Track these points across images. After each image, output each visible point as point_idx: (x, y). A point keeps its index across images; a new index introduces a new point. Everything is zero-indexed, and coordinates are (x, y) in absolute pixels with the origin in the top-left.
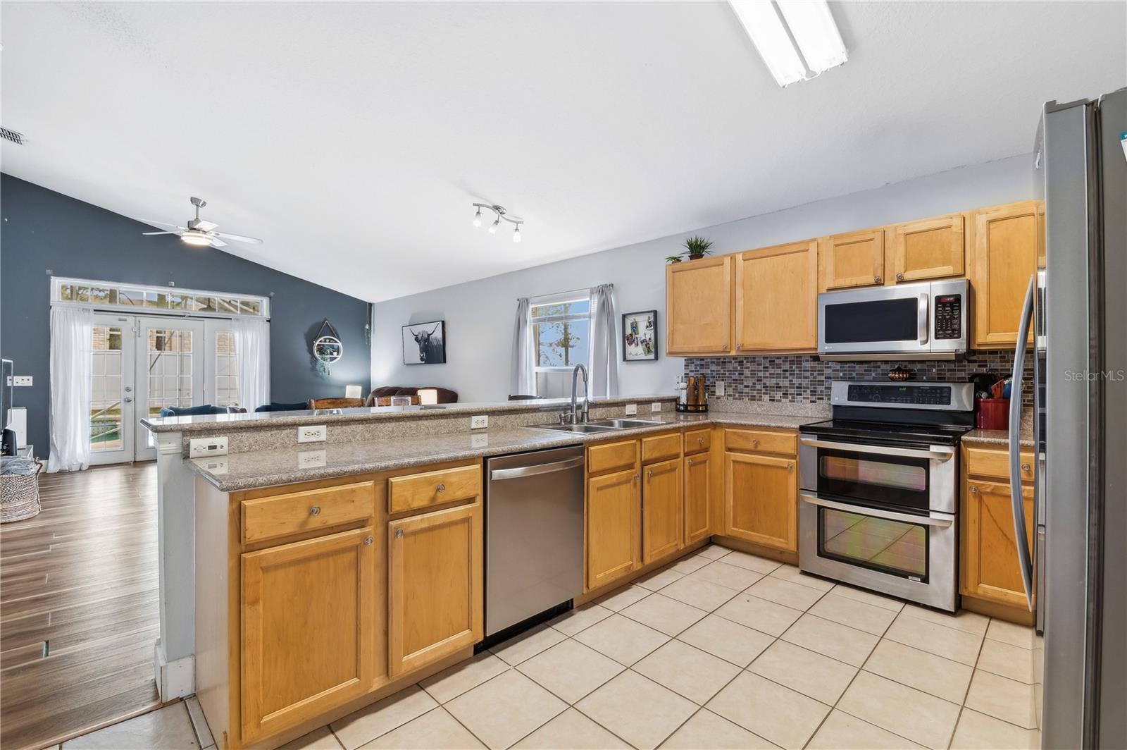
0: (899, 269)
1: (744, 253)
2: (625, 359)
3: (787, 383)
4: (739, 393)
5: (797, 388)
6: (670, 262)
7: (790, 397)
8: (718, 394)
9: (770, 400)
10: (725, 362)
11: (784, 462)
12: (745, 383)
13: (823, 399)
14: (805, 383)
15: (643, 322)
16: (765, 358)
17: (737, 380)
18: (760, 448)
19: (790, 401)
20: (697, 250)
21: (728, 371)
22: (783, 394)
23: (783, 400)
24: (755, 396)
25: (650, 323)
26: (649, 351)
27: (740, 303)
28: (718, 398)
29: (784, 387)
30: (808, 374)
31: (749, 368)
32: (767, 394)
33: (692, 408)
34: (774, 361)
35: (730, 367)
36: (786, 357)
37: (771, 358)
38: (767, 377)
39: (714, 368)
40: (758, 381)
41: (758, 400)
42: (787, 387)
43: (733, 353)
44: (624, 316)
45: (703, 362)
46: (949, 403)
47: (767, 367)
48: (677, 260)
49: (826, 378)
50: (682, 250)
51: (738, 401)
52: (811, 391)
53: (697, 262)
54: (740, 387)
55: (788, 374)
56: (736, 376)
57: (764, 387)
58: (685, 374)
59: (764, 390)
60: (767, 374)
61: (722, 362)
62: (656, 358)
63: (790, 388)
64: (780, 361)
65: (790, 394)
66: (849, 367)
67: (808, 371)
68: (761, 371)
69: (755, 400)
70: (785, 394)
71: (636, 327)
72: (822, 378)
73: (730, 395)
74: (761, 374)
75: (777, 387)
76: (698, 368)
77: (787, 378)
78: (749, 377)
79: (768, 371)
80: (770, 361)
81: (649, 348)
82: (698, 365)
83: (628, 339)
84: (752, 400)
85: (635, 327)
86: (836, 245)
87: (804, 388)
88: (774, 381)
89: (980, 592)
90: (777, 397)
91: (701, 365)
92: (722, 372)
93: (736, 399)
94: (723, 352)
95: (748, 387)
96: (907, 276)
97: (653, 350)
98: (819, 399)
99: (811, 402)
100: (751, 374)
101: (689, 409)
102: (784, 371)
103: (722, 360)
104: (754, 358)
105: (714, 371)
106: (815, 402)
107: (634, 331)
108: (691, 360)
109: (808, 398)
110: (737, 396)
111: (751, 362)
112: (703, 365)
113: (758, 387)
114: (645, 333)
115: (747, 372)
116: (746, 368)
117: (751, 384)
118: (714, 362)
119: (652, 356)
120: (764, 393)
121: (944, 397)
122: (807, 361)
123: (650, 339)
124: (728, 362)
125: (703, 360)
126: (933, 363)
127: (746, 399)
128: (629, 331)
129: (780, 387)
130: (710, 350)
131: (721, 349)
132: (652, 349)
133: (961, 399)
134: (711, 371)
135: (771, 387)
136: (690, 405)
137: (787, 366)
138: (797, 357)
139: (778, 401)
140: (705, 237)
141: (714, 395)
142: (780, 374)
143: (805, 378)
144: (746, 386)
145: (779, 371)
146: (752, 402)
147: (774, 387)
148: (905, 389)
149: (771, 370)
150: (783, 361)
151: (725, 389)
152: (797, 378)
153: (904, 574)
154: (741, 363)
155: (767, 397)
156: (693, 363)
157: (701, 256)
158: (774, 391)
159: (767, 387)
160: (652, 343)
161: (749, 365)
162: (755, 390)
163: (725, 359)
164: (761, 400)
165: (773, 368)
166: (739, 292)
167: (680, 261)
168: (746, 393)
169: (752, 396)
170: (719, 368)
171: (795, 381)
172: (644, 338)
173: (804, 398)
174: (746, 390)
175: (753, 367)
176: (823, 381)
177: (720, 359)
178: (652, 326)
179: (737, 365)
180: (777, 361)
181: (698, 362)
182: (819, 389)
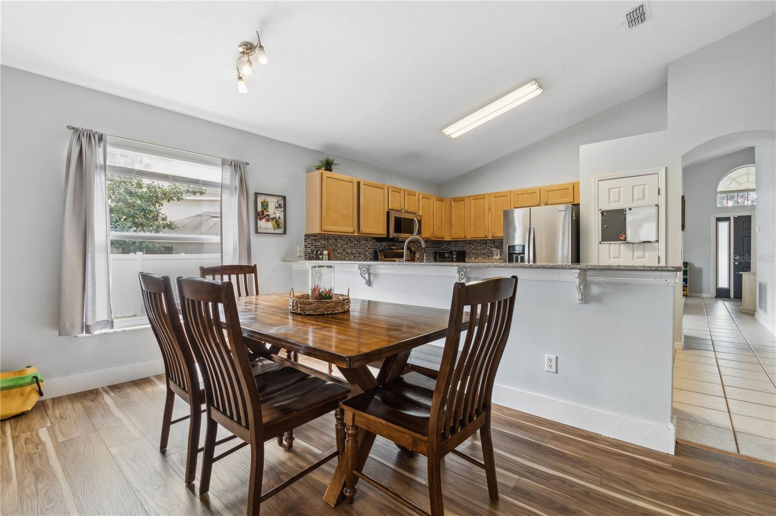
0: (406, 207)
1: (363, 181)
2: (257, 232)
3: (355, 251)
12: (338, 252)
14: (362, 250)
15: (272, 203)
20: (328, 165)
25: (280, 205)
26: (278, 226)
27: (362, 207)
29: (354, 253)
31: (340, 242)
32: (348, 257)
35: (331, 241)
38: (348, 248)
40: (344, 250)
44: (256, 194)
45: (316, 238)
53: (329, 173)
54: (336, 253)
55: (356, 246)
56: (334, 247)
57: (346, 253)
58: (305, 245)
59: (346, 255)
60: (348, 246)
61: (327, 239)
62: (285, 233)
63: (357, 254)
65: (357, 257)
68: (345, 244)
71: (267, 206)
74: (345, 246)
75: (351, 253)
76: (313, 241)
77: (355, 248)
78: (339, 248)
79: (348, 244)
81: (278, 224)
82: (313, 240)
84: (341, 260)
85: (265, 205)
86: (391, 190)
88: (351, 250)
90: (351, 258)
91: (315, 240)
92: (327, 245)
94: (353, 233)
95: (339, 253)
96: (408, 210)
100: (341, 246)
102: (354, 245)
103: (326, 237)
104: (342, 237)
107: (265, 209)
108: (308, 236)
110: (334, 258)
111: (341, 239)
112: (316, 240)
113: (344, 253)
114: (272, 210)
115: (339, 245)
117: (341, 252)
119: (282, 231)
120: (346, 257)
123: (279, 218)
125: (316, 236)
128: (260, 209)
131: (352, 231)
132: (281, 226)
143: (362, 248)
145: (352, 245)
152: (359, 248)
155: (347, 259)
156: (310, 238)
157: (331, 170)
158: (350, 255)
159: (348, 253)
160: (282, 221)
162: (342, 255)
164: (345, 260)
165: (350, 243)
166: (362, 201)
168: (338, 257)
170: (325, 242)
171: (358, 250)
172: (274, 216)
174: (339, 255)
175: (342, 242)
177: (325, 236)
178: (282, 208)
179: (334, 241)
180: (351, 240)
181: (313, 238)
182: (367, 253)
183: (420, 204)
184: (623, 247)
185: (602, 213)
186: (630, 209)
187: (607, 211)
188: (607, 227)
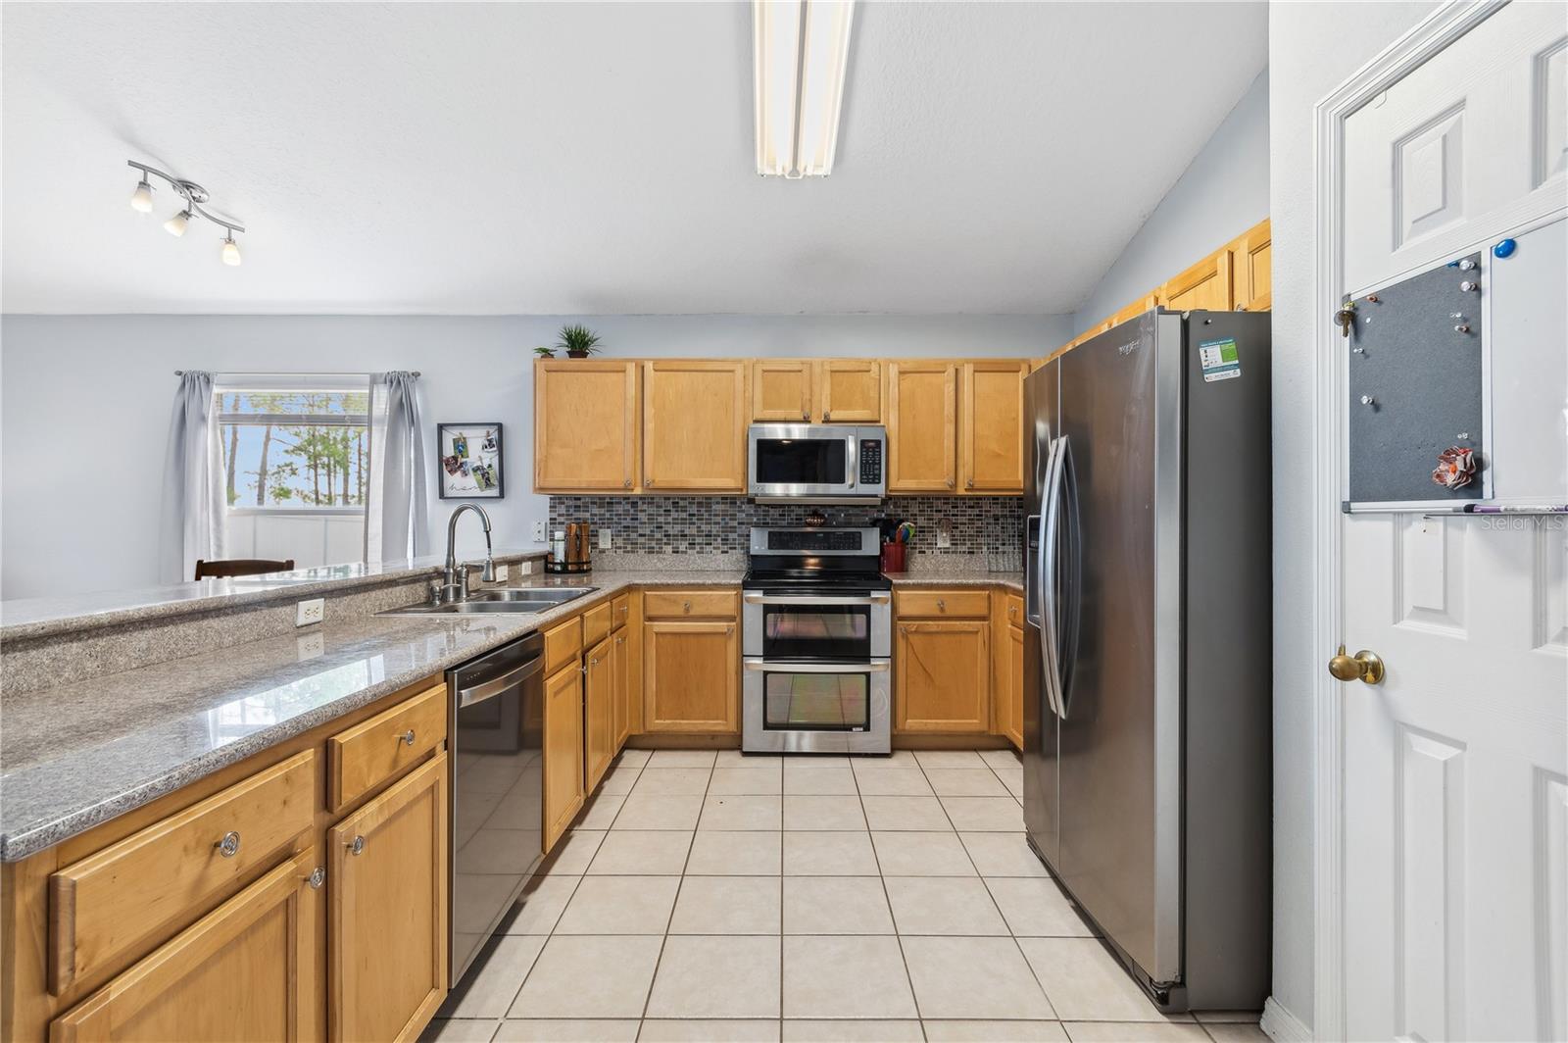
0: (826, 408)
1: (656, 361)
2: (442, 496)
3: (694, 531)
4: (632, 544)
5: (706, 536)
6: (539, 355)
7: (698, 547)
8: (601, 546)
9: (673, 552)
10: (612, 503)
11: (722, 626)
12: (640, 531)
13: (735, 548)
14: (715, 529)
15: (476, 441)
16: (667, 498)
17: (629, 527)
18: (692, 613)
19: (698, 552)
20: (578, 345)
21: (616, 515)
22: (690, 544)
23: (689, 551)
24: (653, 548)
25: (490, 441)
26: (488, 484)
27: (649, 426)
28: (603, 551)
29: (690, 535)
30: (719, 519)
31: (645, 511)
32: (669, 544)
33: (575, 568)
34: (678, 503)
35: (620, 509)
36: (694, 499)
37: (675, 498)
38: (669, 523)
39: (596, 510)
40: (657, 527)
41: (658, 552)
42: (694, 535)
43: (638, 491)
44: (441, 427)
45: (578, 503)
46: (860, 548)
47: (669, 511)
48: (546, 353)
49: (739, 523)
50: (555, 341)
51: (631, 556)
52: (722, 540)
53: (577, 362)
54: (634, 536)
55: (694, 519)
56: (628, 522)
57: (665, 536)
58: (551, 519)
59: (665, 540)
60: (670, 519)
61: (608, 503)
62: (502, 495)
63: (698, 536)
64: (686, 503)
65: (699, 544)
66: (764, 511)
67: (719, 515)
68: (661, 515)
69: (653, 552)
70: (692, 544)
71: (465, 446)
72: (735, 524)
73: (620, 548)
74: (661, 519)
75: (682, 536)
76: (572, 511)
77: (694, 524)
78: (645, 523)
79: (670, 515)
80: (673, 503)
81: (488, 479)
82: (570, 507)
83: (451, 464)
84: (649, 552)
85: (461, 446)
86: (764, 371)
87: (715, 536)
88: (678, 528)
89: (907, 727)
90: (682, 548)
91: (575, 507)
92: (607, 515)
93: (628, 552)
94: (626, 489)
95: (644, 535)
96: (833, 417)
97: (496, 483)
98: (731, 548)
99: (722, 552)
100: (648, 519)
101: (570, 568)
102: (690, 515)
103: (608, 500)
104: (652, 498)
105: (596, 515)
106: (727, 552)
107: (460, 451)
108: (560, 498)
109: (719, 548)
110: (629, 548)
111: (649, 503)
112: (580, 507)
113: (658, 535)
114: (478, 454)
115: (643, 517)
116: (641, 511)
117: (648, 532)
118: (595, 503)
119: (495, 492)
120: (665, 544)
121: (855, 541)
122: (718, 503)
123: (490, 466)
124: (617, 503)
125: (579, 499)
126: (841, 508)
127: (642, 552)
128: (449, 451)
129: (686, 536)
130: (605, 486)
131: (622, 486)
132: (495, 481)
133: (871, 543)
134: (591, 515)
135: (674, 536)
136: (571, 564)
137: (694, 509)
138: (706, 498)
139: (682, 552)
140: (591, 329)
141: (596, 548)
142: (686, 519)
143: (715, 523)
144: (641, 535)
145: (684, 515)
146: (651, 555)
147: (677, 536)
148: (822, 535)
149: (674, 515)
150: (690, 503)
151: (612, 540)
152: (706, 524)
153: (848, 728)
154: (634, 504)
155: (669, 549)
156: (563, 503)
157: (584, 355)
158: (678, 540)
159: (669, 535)
160: (494, 472)
161: (645, 507)
162: (653, 540)
163: (611, 498)
164: (661, 553)
165: (677, 511)
166: (649, 411)
167: (552, 356)
168: (641, 544)
169: (649, 548)
170: (602, 511)
171: (703, 527)
172: (479, 464)
173: (714, 548)
174: (641, 540)
175: (652, 510)
176: (735, 527)
177: (604, 498)
178: (494, 446)
179: (629, 507)
180: (681, 503)
181: (571, 503)
182: (732, 536)
183: (894, 391)
185: (1350, 319)
186: (1508, 249)
188: (1376, 406)
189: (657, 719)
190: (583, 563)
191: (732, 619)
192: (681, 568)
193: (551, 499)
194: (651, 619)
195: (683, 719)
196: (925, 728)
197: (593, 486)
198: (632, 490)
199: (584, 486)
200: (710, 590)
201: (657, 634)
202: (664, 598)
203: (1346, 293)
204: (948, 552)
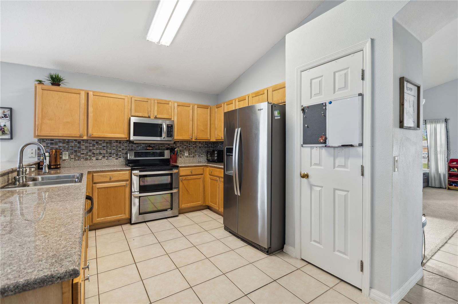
0: (156, 114)
1: (93, 92)
3: (105, 152)
4: (78, 157)
5: (110, 153)
6: (37, 83)
7: (106, 158)
8: (64, 158)
9: (96, 159)
10: (69, 142)
11: (124, 183)
12: (82, 152)
13: (121, 158)
14: (113, 151)
16: (93, 141)
17: (77, 151)
18: (112, 180)
19: (106, 159)
20: (56, 81)
21: (71, 146)
22: (103, 156)
23: (103, 159)
24: (88, 158)
25: (5, 115)
26: (4, 133)
27: (91, 115)
28: (65, 160)
29: (103, 154)
30: (114, 148)
31: (84, 145)
32: (95, 157)
33: (54, 167)
34: (98, 142)
35: (72, 144)
36: (105, 141)
37: (96, 140)
38: (95, 149)
39: (61, 145)
40: (89, 151)
41: (89, 160)
42: (105, 153)
45: (52, 142)
46: (164, 156)
47: (95, 145)
48: (40, 82)
49: (122, 149)
50: (44, 77)
51: (78, 161)
52: (116, 155)
53: (55, 88)
54: (79, 154)
55: (105, 148)
56: (77, 149)
57: (93, 154)
58: (38, 148)
59: (93, 155)
60: (95, 148)
61: (67, 142)
62: (12, 138)
63: (106, 154)
64: (101, 142)
65: (106, 156)
66: (131, 145)
67: (114, 147)
68: (91, 146)
69: (88, 160)
70: (104, 157)
72: (121, 149)
73: (73, 159)
74: (91, 148)
75: (100, 154)
76: (49, 145)
77: (105, 149)
78: (84, 149)
79: (95, 147)
80: (96, 142)
81: (4, 131)
82: (48, 143)
84: (86, 160)
86: (135, 100)
87: (113, 153)
88: (98, 151)
89: (182, 207)
90: (100, 158)
91: (51, 143)
92: (67, 147)
93: (76, 160)
94: (80, 137)
96: (158, 117)
97: (8, 133)
98: (119, 158)
99: (116, 159)
100: (85, 148)
101: (52, 167)
102: (103, 146)
105: (61, 146)
106: (118, 159)
108: (43, 140)
109: (114, 158)
110: (77, 158)
111: (86, 142)
112: (53, 143)
113: (89, 154)
115: (83, 147)
116: (82, 145)
117: (85, 152)
118: (61, 142)
119: (8, 137)
120: (93, 157)
121: (162, 154)
122: (114, 142)
123: (4, 126)
124: (71, 142)
125: (53, 140)
126: (157, 144)
127: (82, 160)
129: (101, 154)
130: (70, 136)
131: (78, 136)
133: (167, 154)
134: (59, 146)
135: (96, 154)
136: (53, 165)
137: (105, 145)
138: (110, 141)
139: (100, 159)
140: (61, 75)
141: (61, 159)
142: (101, 148)
144: (82, 154)
145: (101, 147)
146: (87, 161)
147: (98, 154)
148: (152, 153)
149: (96, 146)
150: (103, 142)
151: (69, 156)
152: (110, 149)
153: (166, 210)
154: (79, 143)
155: (94, 158)
156: (45, 142)
157: (59, 85)
158: (98, 155)
159: (95, 154)
160: (8, 128)
161: (84, 143)
162: (88, 155)
163: (68, 140)
164: (91, 160)
165: (97, 145)
166: (91, 109)
167: (43, 84)
168: (82, 157)
169: (85, 158)
170: (64, 145)
171: (108, 151)
173: (113, 158)
174: (83, 155)
175: (87, 145)
176: (121, 151)
177: (65, 140)
178: (7, 117)
179: (77, 143)
180: (100, 142)
181: (50, 142)
182: (119, 153)
183: (176, 110)
184: (324, 151)
185: (303, 110)
187: (308, 107)
188: (308, 127)
189: (97, 218)
190: (58, 165)
191: (127, 180)
192: (99, 165)
193: (38, 140)
194: (95, 183)
195: (108, 217)
196: (187, 206)
197: (65, 135)
198: (83, 137)
199: (60, 135)
200: (119, 171)
201: (98, 188)
202: (101, 176)
203: (302, 105)
204: (188, 157)
